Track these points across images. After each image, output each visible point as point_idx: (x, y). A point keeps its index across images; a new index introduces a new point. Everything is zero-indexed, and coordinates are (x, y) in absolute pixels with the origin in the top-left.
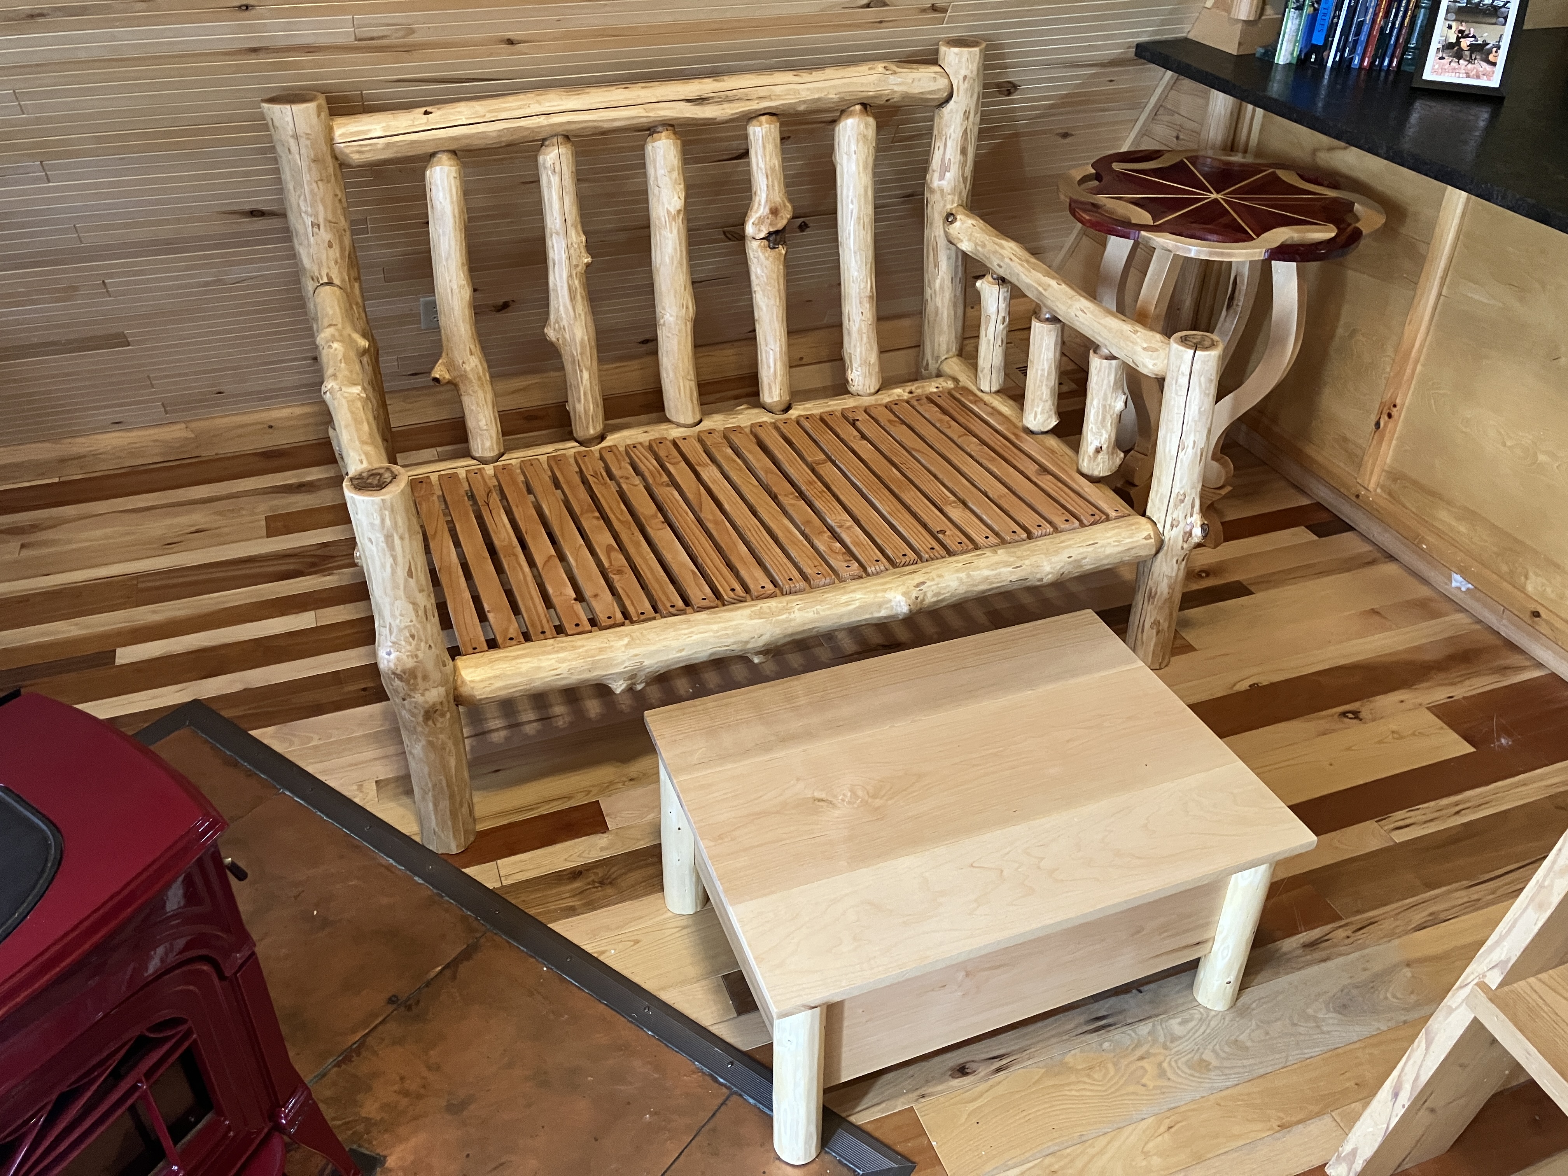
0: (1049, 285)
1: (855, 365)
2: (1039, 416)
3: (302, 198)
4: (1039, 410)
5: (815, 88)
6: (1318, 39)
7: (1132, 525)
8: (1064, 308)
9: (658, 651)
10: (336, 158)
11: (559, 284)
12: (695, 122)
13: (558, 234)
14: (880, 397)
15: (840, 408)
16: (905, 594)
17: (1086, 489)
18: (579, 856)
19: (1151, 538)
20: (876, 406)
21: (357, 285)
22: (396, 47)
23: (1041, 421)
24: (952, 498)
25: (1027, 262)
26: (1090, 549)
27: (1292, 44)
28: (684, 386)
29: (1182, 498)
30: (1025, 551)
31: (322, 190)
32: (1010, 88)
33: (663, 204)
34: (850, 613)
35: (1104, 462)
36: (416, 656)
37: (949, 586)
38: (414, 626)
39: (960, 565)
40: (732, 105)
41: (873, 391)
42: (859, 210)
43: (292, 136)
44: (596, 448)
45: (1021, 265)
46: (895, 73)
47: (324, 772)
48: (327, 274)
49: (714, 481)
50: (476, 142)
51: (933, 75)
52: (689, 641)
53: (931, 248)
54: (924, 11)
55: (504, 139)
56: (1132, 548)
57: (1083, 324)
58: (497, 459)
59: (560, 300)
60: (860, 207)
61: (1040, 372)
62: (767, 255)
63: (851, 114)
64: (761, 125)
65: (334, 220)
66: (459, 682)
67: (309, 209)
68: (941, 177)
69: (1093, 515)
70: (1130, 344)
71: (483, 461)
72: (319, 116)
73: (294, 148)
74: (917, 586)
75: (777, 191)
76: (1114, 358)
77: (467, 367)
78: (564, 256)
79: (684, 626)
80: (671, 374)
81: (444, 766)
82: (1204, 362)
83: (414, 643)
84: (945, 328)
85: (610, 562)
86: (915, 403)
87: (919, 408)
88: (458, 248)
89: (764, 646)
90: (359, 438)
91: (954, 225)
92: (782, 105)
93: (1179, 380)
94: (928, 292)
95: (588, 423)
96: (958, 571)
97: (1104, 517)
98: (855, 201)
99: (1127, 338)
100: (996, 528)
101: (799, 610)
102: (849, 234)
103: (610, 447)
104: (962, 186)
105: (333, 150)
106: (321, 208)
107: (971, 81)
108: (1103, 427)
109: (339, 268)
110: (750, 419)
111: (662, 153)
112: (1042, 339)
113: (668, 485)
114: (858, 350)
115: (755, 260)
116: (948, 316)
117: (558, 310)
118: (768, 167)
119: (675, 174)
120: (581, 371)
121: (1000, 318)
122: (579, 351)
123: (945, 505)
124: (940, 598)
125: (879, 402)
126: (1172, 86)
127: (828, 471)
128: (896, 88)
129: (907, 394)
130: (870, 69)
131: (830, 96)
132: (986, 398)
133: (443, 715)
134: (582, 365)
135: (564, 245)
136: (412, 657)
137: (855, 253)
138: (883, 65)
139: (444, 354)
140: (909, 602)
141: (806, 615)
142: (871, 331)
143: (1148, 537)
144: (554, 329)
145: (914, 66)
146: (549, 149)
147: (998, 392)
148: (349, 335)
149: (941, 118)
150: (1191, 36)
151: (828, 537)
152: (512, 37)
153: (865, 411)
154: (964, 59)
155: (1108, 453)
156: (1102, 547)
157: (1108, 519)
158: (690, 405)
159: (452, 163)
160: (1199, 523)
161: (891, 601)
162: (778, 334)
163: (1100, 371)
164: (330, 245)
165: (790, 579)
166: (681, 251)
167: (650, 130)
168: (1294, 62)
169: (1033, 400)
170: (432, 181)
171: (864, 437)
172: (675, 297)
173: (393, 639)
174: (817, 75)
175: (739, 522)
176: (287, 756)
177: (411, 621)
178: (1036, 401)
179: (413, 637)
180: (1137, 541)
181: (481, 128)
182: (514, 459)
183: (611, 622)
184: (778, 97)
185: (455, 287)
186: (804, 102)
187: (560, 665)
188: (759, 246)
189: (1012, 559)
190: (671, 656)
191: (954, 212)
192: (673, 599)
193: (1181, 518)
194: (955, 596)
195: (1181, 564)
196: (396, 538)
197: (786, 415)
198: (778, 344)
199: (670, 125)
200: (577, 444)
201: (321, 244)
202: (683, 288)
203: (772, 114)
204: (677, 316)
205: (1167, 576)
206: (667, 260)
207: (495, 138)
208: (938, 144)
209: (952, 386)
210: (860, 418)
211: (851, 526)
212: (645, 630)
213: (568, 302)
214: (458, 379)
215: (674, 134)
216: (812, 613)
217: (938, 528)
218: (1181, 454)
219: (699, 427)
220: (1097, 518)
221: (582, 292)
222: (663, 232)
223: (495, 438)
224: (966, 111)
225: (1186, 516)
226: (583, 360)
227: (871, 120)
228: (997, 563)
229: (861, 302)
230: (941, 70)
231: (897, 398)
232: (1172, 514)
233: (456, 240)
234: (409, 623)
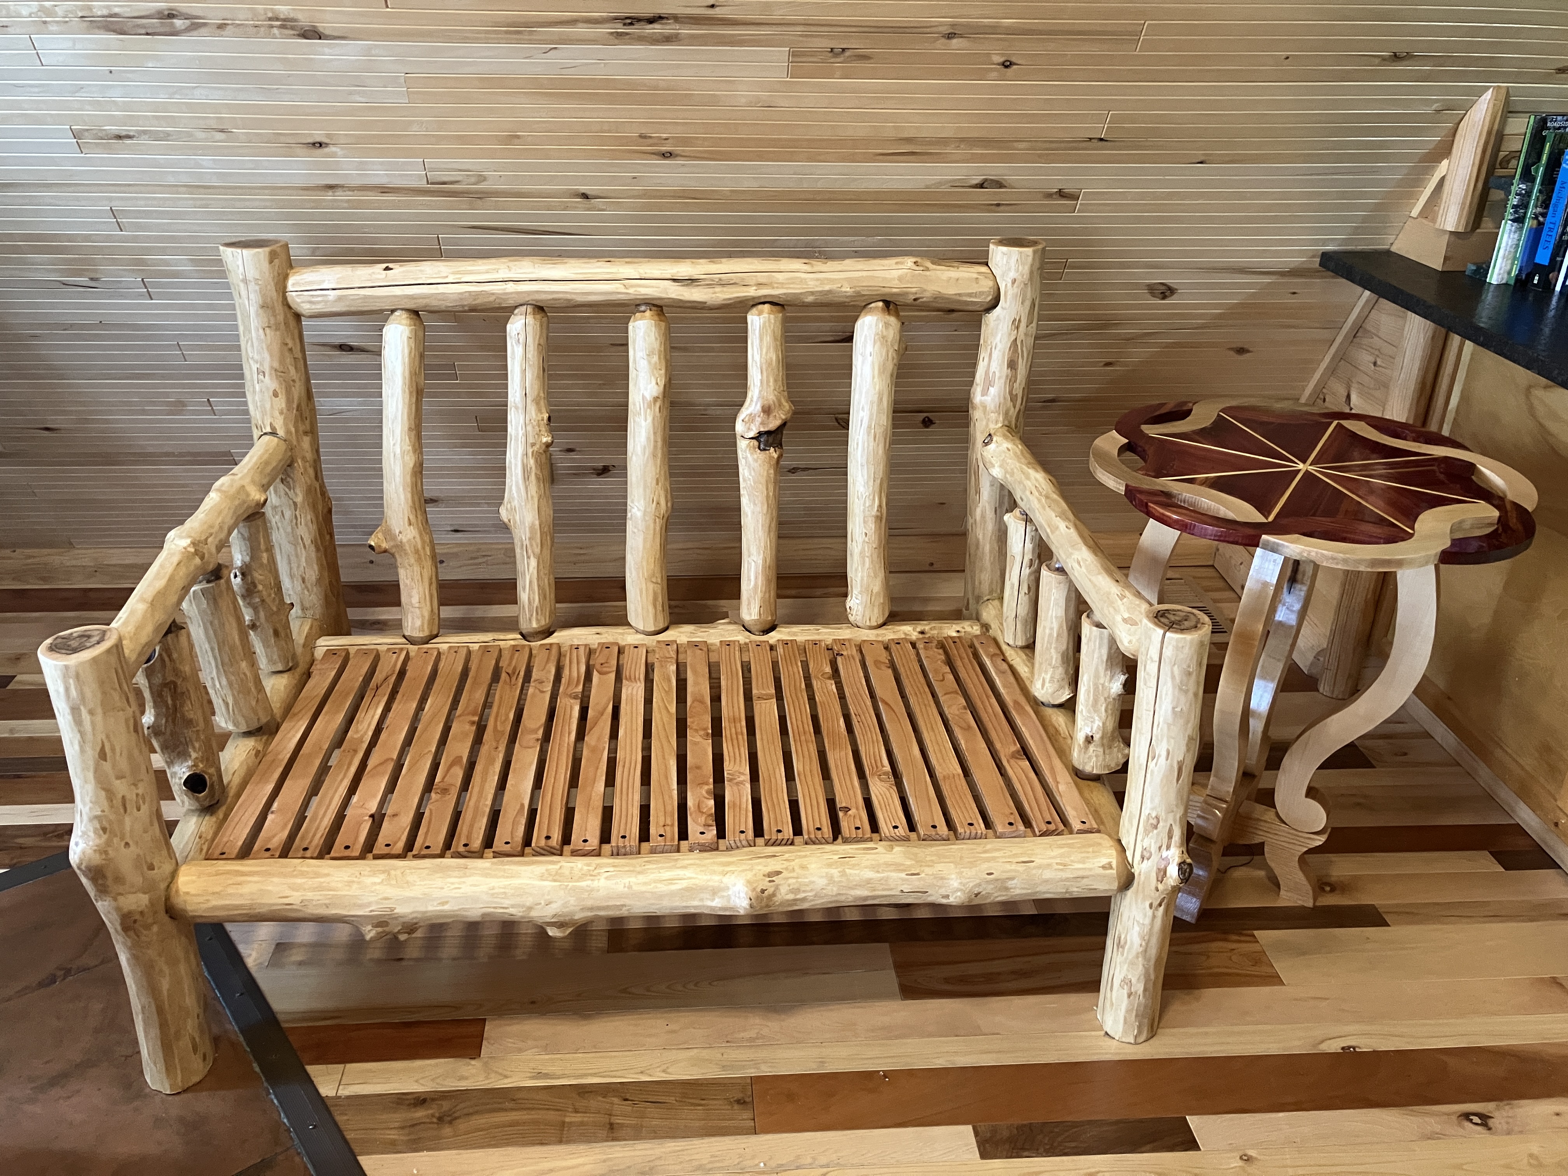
0: (1057, 528)
1: (855, 592)
2: (1047, 685)
3: (249, 343)
4: (1048, 677)
5: (827, 279)
7: (1090, 846)
8: (1064, 557)
9: (413, 899)
10: (290, 307)
11: (513, 461)
12: (680, 303)
13: (517, 408)
14: (884, 632)
15: (830, 638)
16: (748, 882)
17: (1062, 787)
19: (1111, 868)
20: (871, 643)
21: (307, 439)
23: (1050, 691)
24: (888, 768)
26: (1021, 868)
28: (647, 589)
29: (1154, 822)
30: (935, 852)
31: (269, 337)
33: (639, 389)
34: (672, 894)
35: (1097, 756)
37: (813, 882)
38: (105, 817)
39: (836, 857)
40: (725, 289)
41: (875, 623)
42: (871, 419)
43: (242, 281)
44: (541, 643)
45: (1039, 501)
46: (927, 269)
48: (271, 424)
49: (631, 702)
50: (437, 303)
51: (977, 276)
52: (454, 893)
53: (972, 471)
55: (467, 303)
56: (1083, 878)
58: (427, 640)
59: (514, 478)
60: (871, 414)
61: (1047, 631)
62: (755, 456)
63: (871, 311)
64: (759, 315)
65: (283, 369)
66: (172, 891)
67: (256, 356)
68: (985, 393)
69: (1049, 823)
70: (1113, 607)
71: (411, 641)
72: (271, 262)
73: (244, 293)
74: (769, 875)
75: (772, 388)
76: (1102, 626)
77: (404, 538)
78: (521, 433)
79: (457, 873)
80: (635, 572)
82: (1177, 648)
83: (105, 837)
84: (987, 563)
85: (445, 777)
86: (920, 646)
87: (921, 651)
88: (406, 411)
89: (554, 916)
91: (989, 447)
92: (785, 294)
94: (970, 521)
95: (532, 615)
96: (829, 865)
97: (1061, 827)
98: (867, 408)
99: (1111, 603)
100: (916, 817)
101: (606, 878)
102: (857, 444)
103: (551, 644)
104: (1009, 404)
105: (285, 298)
106: (267, 355)
107: (1022, 285)
108: (1095, 711)
109: (284, 419)
110: (722, 635)
111: (642, 334)
112: (1050, 590)
113: (576, 698)
114: (860, 574)
115: (744, 461)
116: (991, 552)
117: (509, 490)
118: (764, 361)
119: (655, 359)
120: (528, 557)
121: (1026, 560)
122: (528, 535)
124: (798, 897)
125: (880, 639)
126: (1371, 307)
127: (767, 711)
128: (927, 287)
129: (914, 634)
130: (897, 263)
131: (843, 289)
132: (1010, 653)
133: (148, 927)
134: (530, 551)
135: (522, 421)
137: (862, 466)
138: (914, 260)
139: (383, 522)
140: (751, 896)
141: (614, 886)
142: (875, 556)
143: (1109, 866)
144: (507, 509)
145: (956, 265)
146: (517, 318)
147: (1023, 648)
148: (242, 487)
149: (987, 325)
150: (1393, 249)
151: (708, 792)
153: (858, 648)
154: (1014, 260)
155: (1103, 745)
156: (1039, 867)
157: (1067, 830)
158: (653, 610)
159: (407, 322)
160: (1177, 860)
161: (728, 888)
162: (762, 544)
163: (1090, 641)
164: (275, 395)
165: (624, 837)
166: (656, 442)
167: (631, 307)
170: (387, 339)
171: (835, 675)
172: (645, 490)
173: (83, 829)
174: (833, 265)
175: (622, 755)
177: (103, 811)
179: (104, 830)
180: (1090, 869)
181: (441, 289)
182: (446, 643)
183: (386, 851)
184: (782, 285)
185: (398, 451)
186: (812, 293)
187: (291, 894)
188: (749, 445)
189: (908, 863)
190: (430, 908)
191: (994, 432)
192: (474, 835)
193: (1154, 849)
194: (822, 897)
195: (1156, 909)
196: (84, 712)
197: (764, 638)
198: (761, 556)
199: (654, 305)
200: (520, 637)
201: (266, 394)
202: (654, 482)
203: (776, 303)
204: (645, 511)
205: (1138, 922)
206: (639, 449)
207: (456, 301)
208: (983, 355)
209: (978, 632)
210: (845, 653)
211: (742, 783)
212: (410, 868)
213: (521, 482)
214: (394, 550)
215: (659, 315)
216: (623, 885)
217: (844, 805)
218: (1151, 765)
219: (661, 637)
220: (1052, 827)
221: (538, 473)
222: (637, 419)
223: (427, 618)
224: (1015, 319)
225: (1160, 848)
226: (532, 546)
227: (892, 320)
228: (887, 864)
229: (865, 522)
230: (989, 271)
231: (903, 636)
232: (1142, 841)
233: (404, 403)
234: (99, 813)
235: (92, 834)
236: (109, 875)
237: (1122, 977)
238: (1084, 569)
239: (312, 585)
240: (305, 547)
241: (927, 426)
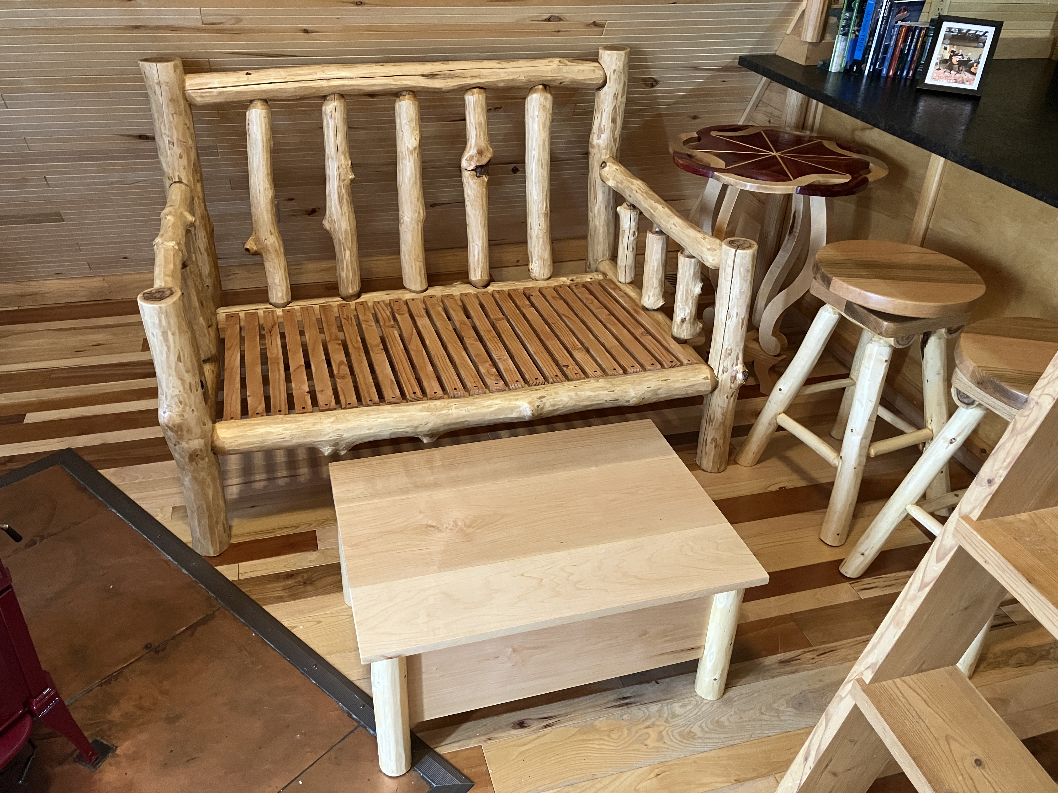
0: (657, 208)
1: (534, 259)
2: (651, 298)
3: (163, 125)
4: (651, 294)
5: (511, 72)
6: (858, 56)
7: (696, 369)
8: (664, 223)
9: (353, 429)
10: (187, 100)
11: (332, 191)
12: (427, 90)
13: (332, 158)
14: (551, 282)
15: (522, 287)
16: (530, 403)
17: (672, 346)
18: (294, 564)
19: (708, 379)
20: (546, 288)
21: (199, 185)
22: (228, 30)
23: (653, 302)
24: (580, 346)
25: (646, 193)
26: (664, 383)
27: (841, 59)
28: (416, 265)
29: (730, 352)
30: (618, 381)
31: (176, 120)
32: (653, 83)
33: (405, 144)
34: (491, 413)
35: (687, 329)
36: (183, 416)
37: (562, 400)
38: (181, 395)
39: (571, 387)
40: (453, 80)
41: (546, 277)
42: (540, 155)
43: (157, 84)
44: (353, 303)
45: (643, 196)
46: (567, 65)
47: (139, 499)
48: (178, 176)
49: (425, 327)
50: (279, 95)
51: (593, 68)
52: (375, 423)
53: (592, 185)
54: (588, 25)
55: (299, 94)
56: (694, 385)
57: (674, 233)
58: (286, 305)
59: (333, 202)
60: (539, 153)
61: (651, 268)
62: (475, 181)
63: (536, 91)
64: (473, 95)
65: (184, 140)
66: (215, 437)
67: (167, 132)
68: (599, 137)
69: (672, 362)
70: (700, 246)
71: (276, 306)
72: (175, 71)
73: (158, 91)
74: (540, 398)
75: (483, 139)
76: (693, 257)
77: (268, 243)
78: (336, 173)
79: (374, 413)
80: (407, 257)
81: (205, 495)
82: (742, 258)
83: (182, 406)
84: (601, 239)
85: (339, 372)
86: (573, 287)
87: (576, 291)
88: (265, 163)
89: (429, 431)
90: (164, 273)
91: (605, 169)
92: (487, 82)
93: (727, 270)
94: (591, 215)
95: (349, 286)
96: (569, 391)
97: (679, 363)
98: (536, 149)
99: (699, 242)
100: (604, 366)
101: (456, 408)
102: (532, 171)
103: (362, 302)
104: (613, 143)
105: (184, 94)
106: (175, 132)
107: (619, 73)
108: (686, 305)
109: (187, 172)
110: (460, 291)
111: (404, 110)
112: (653, 245)
113: (393, 327)
114: (536, 249)
115: (467, 185)
116: (603, 232)
117: (331, 210)
118: (477, 123)
119: (413, 124)
120: (345, 250)
121: (631, 232)
122: (344, 237)
123: (573, 350)
124: (555, 408)
125: (550, 285)
126: (767, 87)
127: (503, 326)
128: (566, 75)
129: (569, 281)
130: (549, 62)
131: (521, 78)
132: (622, 286)
133: (203, 459)
134: (345, 246)
135: (336, 166)
136: (180, 416)
137: (535, 183)
138: (558, 59)
139: (253, 233)
140: (532, 408)
141: (460, 412)
142: (545, 237)
143: (706, 378)
144: (328, 222)
145: (581, 62)
146: (329, 102)
147: (631, 283)
148: (182, 213)
149: (599, 98)
150: (778, 53)
151: (490, 365)
152: (307, 28)
153: (540, 291)
154: (614, 59)
155: (690, 323)
156: (673, 382)
157: (682, 364)
158: (418, 277)
159: (263, 107)
160: (741, 370)
161: (520, 407)
162: (481, 235)
163: (683, 266)
164: (181, 157)
165: (455, 389)
166: (416, 175)
167: (397, 94)
168: (842, 71)
169: (647, 287)
170: (250, 119)
171: (533, 305)
172: (412, 205)
173: (168, 403)
174: (513, 64)
175: (432, 353)
176: (120, 488)
177: (180, 392)
178: (649, 287)
179: (181, 402)
180: (698, 380)
181: (283, 86)
182: (297, 306)
183: (327, 407)
184: (485, 76)
185: (262, 189)
186: (503, 81)
187: (284, 432)
188: (470, 175)
190: (363, 432)
191: (606, 161)
192: (373, 396)
193: (729, 366)
194: (566, 408)
195: (730, 399)
196: (170, 334)
197: (485, 290)
198: (481, 241)
199: (411, 91)
200: (340, 299)
201: (175, 156)
202: (416, 200)
203: (481, 87)
204: (412, 218)
205: (721, 407)
206: (406, 180)
207: (292, 93)
208: (597, 115)
209: (602, 278)
210: (534, 294)
211: (506, 359)
212: (347, 413)
213: (337, 203)
214: (262, 250)
215: (414, 97)
216: (464, 411)
217: (564, 364)
218: (728, 322)
219: (424, 294)
220: (674, 364)
221: (348, 197)
222: (404, 161)
223: (285, 292)
224: (615, 94)
225: (732, 365)
226: (346, 243)
227: (549, 96)
228: (597, 388)
229: (538, 217)
230: (599, 65)
231: (562, 283)
232: (723, 363)
233: (264, 159)
234: (179, 393)
235: (174, 406)
236: (185, 429)
237: (712, 438)
238: (678, 228)
239: (206, 277)
240: (201, 253)
241: (515, 173)
